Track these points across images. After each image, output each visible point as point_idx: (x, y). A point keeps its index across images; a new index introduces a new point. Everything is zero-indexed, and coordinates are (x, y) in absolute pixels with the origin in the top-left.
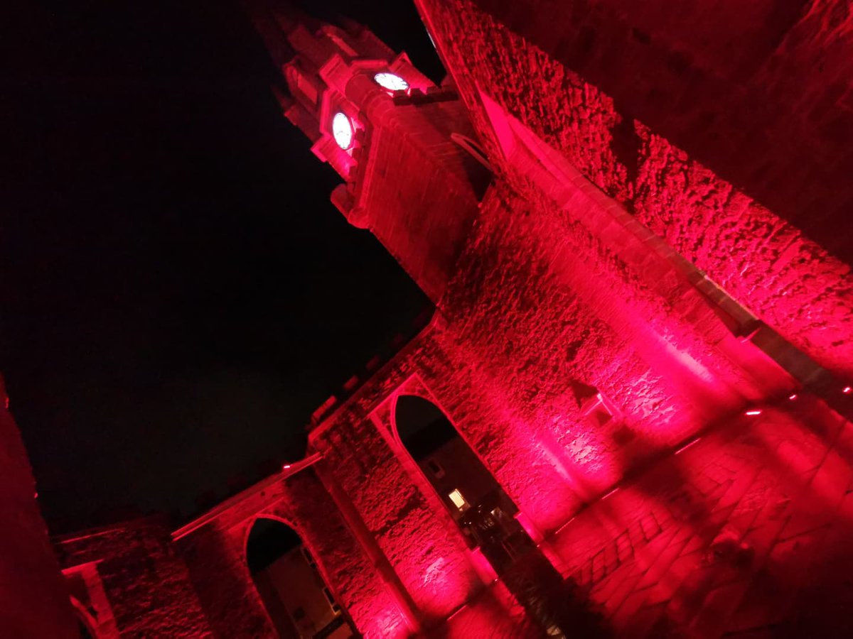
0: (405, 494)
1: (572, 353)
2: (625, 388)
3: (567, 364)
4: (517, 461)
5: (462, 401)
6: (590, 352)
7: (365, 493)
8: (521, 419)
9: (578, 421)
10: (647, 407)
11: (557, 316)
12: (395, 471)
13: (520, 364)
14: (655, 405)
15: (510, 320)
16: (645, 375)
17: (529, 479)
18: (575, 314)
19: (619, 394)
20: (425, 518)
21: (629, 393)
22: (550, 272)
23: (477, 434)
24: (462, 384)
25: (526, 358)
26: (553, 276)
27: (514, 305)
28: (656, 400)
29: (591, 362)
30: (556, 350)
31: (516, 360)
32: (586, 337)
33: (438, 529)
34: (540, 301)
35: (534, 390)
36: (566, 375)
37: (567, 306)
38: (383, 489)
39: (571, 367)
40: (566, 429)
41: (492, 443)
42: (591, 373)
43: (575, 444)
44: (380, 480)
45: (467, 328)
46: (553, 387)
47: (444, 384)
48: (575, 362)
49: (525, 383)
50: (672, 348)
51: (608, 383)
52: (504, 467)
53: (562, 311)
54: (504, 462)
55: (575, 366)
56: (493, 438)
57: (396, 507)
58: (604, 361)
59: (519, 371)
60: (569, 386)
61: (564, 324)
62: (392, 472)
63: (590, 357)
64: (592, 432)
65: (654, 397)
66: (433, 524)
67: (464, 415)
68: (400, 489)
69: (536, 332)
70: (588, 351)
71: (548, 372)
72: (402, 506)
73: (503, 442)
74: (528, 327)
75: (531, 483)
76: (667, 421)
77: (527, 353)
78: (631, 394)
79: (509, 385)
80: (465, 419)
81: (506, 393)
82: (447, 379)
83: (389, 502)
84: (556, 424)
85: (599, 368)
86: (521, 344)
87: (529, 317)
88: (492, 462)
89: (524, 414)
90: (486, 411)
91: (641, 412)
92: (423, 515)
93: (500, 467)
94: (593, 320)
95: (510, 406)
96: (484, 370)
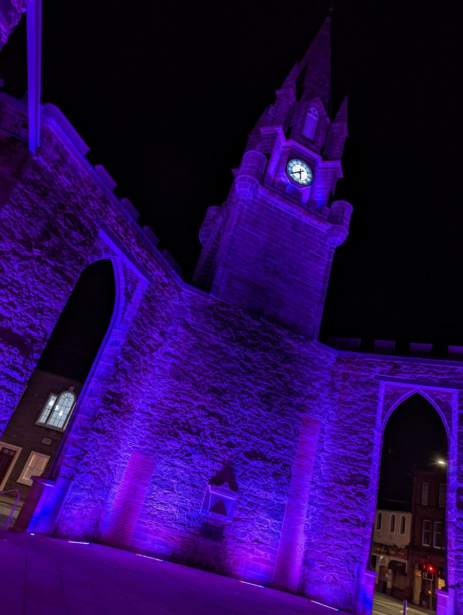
0: (32, 327)
1: (254, 455)
2: (254, 511)
3: (241, 455)
4: (108, 444)
5: (138, 351)
6: (264, 471)
7: (11, 256)
8: (147, 424)
9: (194, 486)
10: (251, 536)
11: (274, 431)
12: (57, 298)
13: (211, 407)
14: (256, 541)
15: (246, 387)
16: (274, 521)
17: (97, 469)
18: (285, 447)
19: (246, 510)
20: (15, 374)
21: (252, 517)
22: (301, 415)
23: (117, 385)
24: (151, 342)
25: (222, 413)
26: (300, 419)
27: (260, 388)
28: (261, 539)
29: (257, 475)
30: (247, 440)
31: (212, 402)
32: (273, 463)
33: (7, 402)
34: (277, 413)
35: (195, 430)
36: (231, 457)
37: (286, 438)
38: (27, 287)
39: (241, 459)
40: (175, 477)
41: (115, 407)
42: (248, 479)
43: (165, 494)
44: (38, 278)
45: (209, 337)
46: (211, 448)
47: (147, 322)
48: (248, 461)
49: (194, 417)
50: (302, 527)
51: (249, 496)
52: (99, 435)
53: (280, 435)
54: (104, 432)
55: (245, 463)
56: (119, 404)
57: (10, 319)
58: (263, 485)
59: (203, 408)
60: (223, 463)
61: (272, 439)
62: (53, 293)
63: (260, 472)
64: (192, 504)
65: (262, 536)
66: (9, 391)
67: (129, 360)
68: (35, 316)
69: (251, 416)
70: (263, 468)
71: (222, 439)
72: (15, 330)
73: (119, 417)
74: (251, 407)
75: (94, 474)
76: (251, 556)
77: (226, 412)
78: (252, 519)
79: (178, 399)
80: (126, 363)
81: (166, 398)
82: (151, 323)
83: (11, 304)
84: (173, 465)
85: (256, 483)
86: (232, 403)
87: (260, 406)
88: (101, 419)
89: (157, 426)
90: (137, 382)
91: (244, 535)
92: (18, 370)
93: (98, 431)
94: (288, 462)
95: (153, 406)
96: (173, 364)
